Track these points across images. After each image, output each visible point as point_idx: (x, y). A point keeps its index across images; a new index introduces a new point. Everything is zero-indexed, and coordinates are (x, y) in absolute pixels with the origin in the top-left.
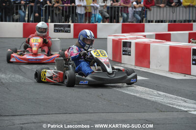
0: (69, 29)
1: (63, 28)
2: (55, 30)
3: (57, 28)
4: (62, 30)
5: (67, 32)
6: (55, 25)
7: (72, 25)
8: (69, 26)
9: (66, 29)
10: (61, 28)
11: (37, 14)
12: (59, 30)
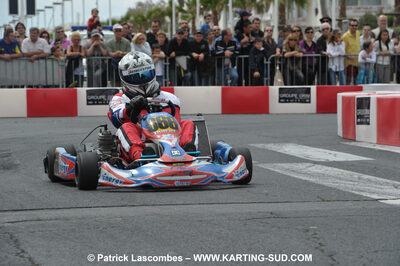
0: (307, 96)
1: (295, 95)
2: (280, 98)
3: (284, 95)
4: (294, 98)
5: (303, 101)
6: (280, 89)
7: (313, 88)
8: (308, 91)
9: (303, 96)
10: (292, 95)
11: (257, 74)
12: (290, 99)
